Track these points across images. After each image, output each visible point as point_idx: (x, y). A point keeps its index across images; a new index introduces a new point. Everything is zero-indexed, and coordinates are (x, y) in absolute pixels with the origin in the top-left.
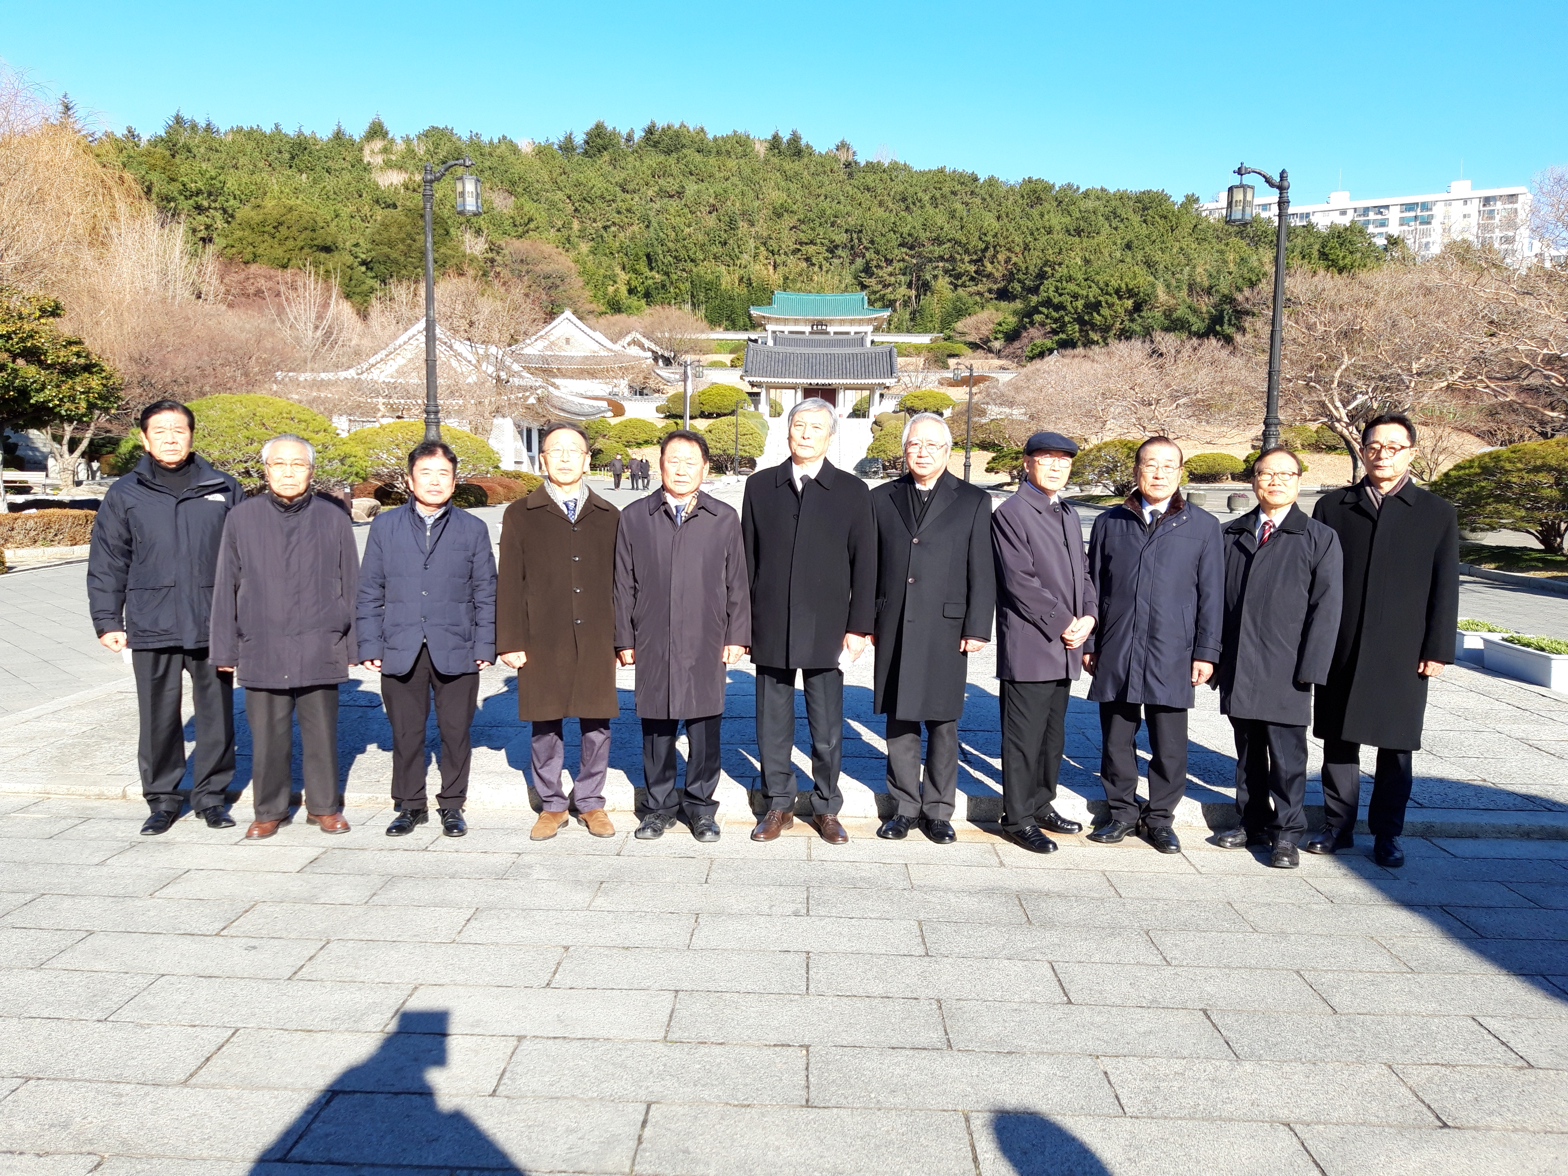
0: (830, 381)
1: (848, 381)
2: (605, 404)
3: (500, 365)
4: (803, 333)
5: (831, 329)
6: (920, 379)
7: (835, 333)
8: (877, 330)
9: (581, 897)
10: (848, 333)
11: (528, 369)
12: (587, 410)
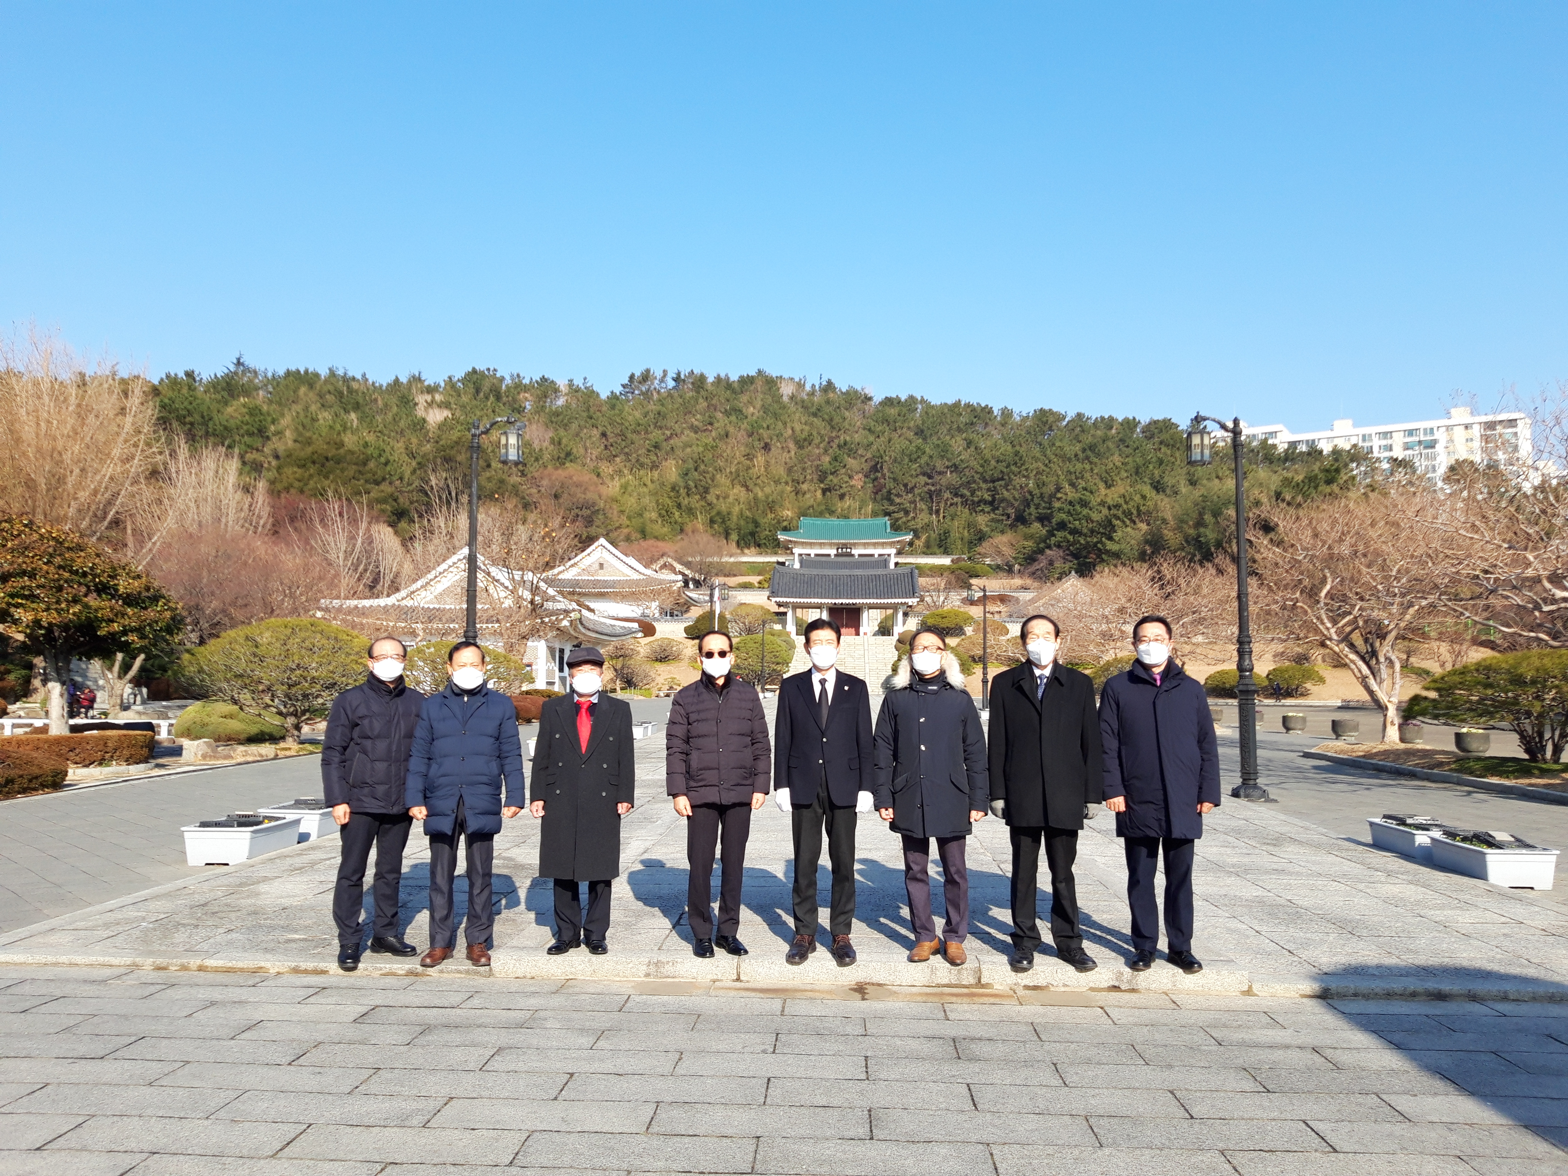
0: (854, 601)
1: (872, 601)
2: (635, 625)
3: (534, 590)
4: (829, 555)
5: (856, 552)
6: (942, 599)
7: (860, 555)
8: (899, 553)
9: (586, 1041)
10: (872, 555)
11: (561, 593)
12: (619, 631)
